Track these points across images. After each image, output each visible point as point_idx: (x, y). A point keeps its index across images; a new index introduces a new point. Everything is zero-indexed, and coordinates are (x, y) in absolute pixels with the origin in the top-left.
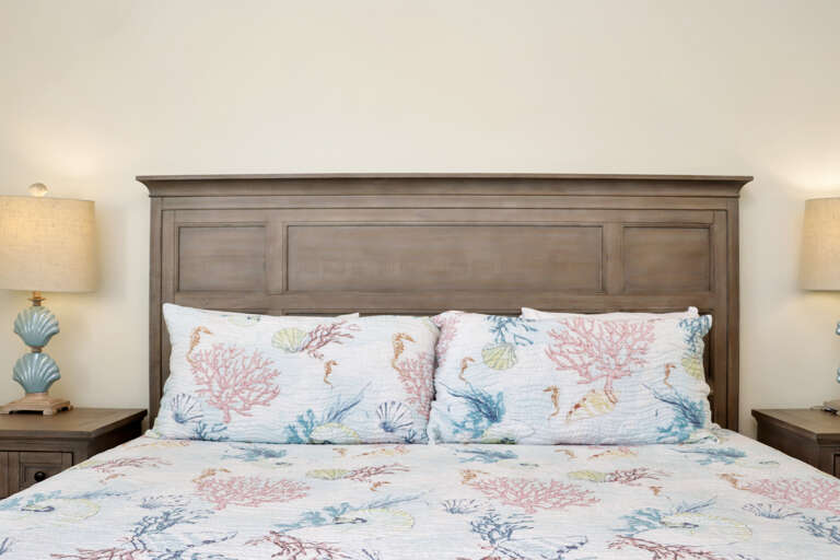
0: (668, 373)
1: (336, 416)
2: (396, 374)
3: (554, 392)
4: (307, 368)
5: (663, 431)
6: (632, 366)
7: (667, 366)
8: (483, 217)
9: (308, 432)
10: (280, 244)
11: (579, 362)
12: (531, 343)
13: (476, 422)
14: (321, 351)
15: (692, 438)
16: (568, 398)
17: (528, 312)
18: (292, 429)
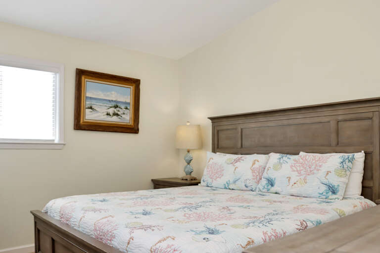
0: (328, 174)
1: (235, 182)
2: (251, 171)
3: (289, 178)
4: (231, 168)
5: (320, 194)
6: (315, 171)
7: (328, 172)
8: (291, 122)
9: (228, 186)
10: (240, 134)
11: (299, 169)
12: (287, 163)
13: (268, 186)
14: (235, 164)
15: (330, 197)
16: (293, 181)
17: (302, 153)
18: (225, 185)
